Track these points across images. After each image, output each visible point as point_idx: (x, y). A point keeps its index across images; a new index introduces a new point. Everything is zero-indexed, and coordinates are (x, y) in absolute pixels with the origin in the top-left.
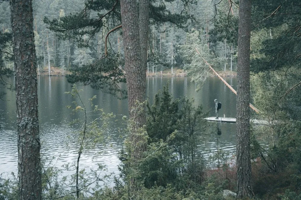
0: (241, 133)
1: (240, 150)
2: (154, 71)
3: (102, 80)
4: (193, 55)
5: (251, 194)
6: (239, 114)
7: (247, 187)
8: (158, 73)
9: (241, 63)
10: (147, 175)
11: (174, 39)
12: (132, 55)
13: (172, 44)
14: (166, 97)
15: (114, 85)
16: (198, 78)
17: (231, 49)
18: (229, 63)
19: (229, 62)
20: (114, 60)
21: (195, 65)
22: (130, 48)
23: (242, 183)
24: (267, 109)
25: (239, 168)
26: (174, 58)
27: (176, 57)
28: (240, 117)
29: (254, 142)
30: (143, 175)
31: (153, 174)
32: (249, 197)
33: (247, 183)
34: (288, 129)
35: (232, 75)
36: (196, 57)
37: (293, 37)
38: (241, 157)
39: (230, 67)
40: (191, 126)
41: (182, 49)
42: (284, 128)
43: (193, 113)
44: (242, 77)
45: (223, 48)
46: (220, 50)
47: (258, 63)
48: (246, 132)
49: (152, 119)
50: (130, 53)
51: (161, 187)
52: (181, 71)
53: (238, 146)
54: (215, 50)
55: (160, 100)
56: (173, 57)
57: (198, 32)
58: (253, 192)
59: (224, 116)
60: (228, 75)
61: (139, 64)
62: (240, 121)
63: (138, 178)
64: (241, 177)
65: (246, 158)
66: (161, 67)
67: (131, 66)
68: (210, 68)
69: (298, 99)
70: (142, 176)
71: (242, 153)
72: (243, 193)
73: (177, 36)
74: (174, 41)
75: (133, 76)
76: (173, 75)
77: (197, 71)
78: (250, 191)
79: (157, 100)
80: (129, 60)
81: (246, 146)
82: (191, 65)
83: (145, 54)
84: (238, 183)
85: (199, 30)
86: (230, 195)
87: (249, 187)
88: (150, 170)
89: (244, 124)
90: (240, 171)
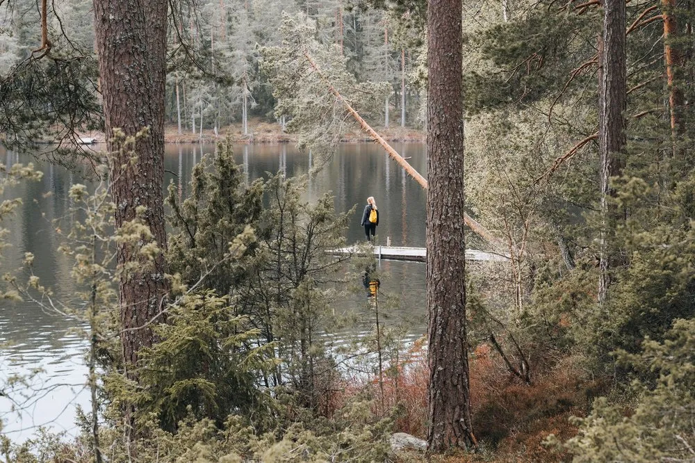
0: (441, 269)
1: (438, 318)
2: (196, 129)
3: (35, 123)
4: (300, 73)
5: (468, 440)
6: (435, 213)
7: (458, 421)
8: (208, 133)
9: (437, 68)
10: (168, 394)
11: (250, 39)
12: (120, 39)
13: (245, 55)
14: (224, 174)
15: (72, 138)
16: (316, 138)
17: (401, 69)
18: (396, 106)
19: (396, 104)
20: (69, 63)
21: (306, 100)
22: (111, 17)
23: (444, 410)
24: (503, 212)
25: (435, 368)
26: (251, 91)
27: (255, 88)
28: (438, 222)
29: (471, 302)
30: (155, 394)
31: (185, 389)
32: (462, 449)
33: (457, 409)
34: (554, 272)
35: (406, 138)
36: (310, 78)
37: (567, 14)
38: (442, 338)
39: (399, 116)
40: (299, 259)
41: (270, 58)
42: (544, 268)
43: (303, 222)
44: (441, 107)
45: (380, 66)
46: (374, 70)
47: (479, 84)
48: (456, 266)
49: (188, 239)
50: (114, 34)
51: (207, 423)
52: (269, 127)
53: (433, 306)
54: (359, 71)
55: (210, 183)
56: (248, 89)
57: (315, 21)
58: (472, 434)
59: (389, 241)
60: (396, 137)
61: (139, 65)
62: (438, 235)
63: (143, 404)
64: (441, 394)
65: (454, 340)
66: (214, 118)
67: (117, 73)
68: (348, 111)
69: (579, 190)
70: (154, 397)
71: (445, 326)
72: (446, 439)
73: (256, 33)
74: (248, 47)
75: (124, 100)
76: (248, 137)
77: (312, 119)
78: (466, 432)
79: (201, 185)
80: (109, 53)
81: (454, 307)
82: (295, 100)
83: (161, 45)
84: (432, 410)
85: (316, 16)
86: (410, 447)
87: (462, 420)
88: (178, 379)
89: (449, 242)
90: (438, 378)
